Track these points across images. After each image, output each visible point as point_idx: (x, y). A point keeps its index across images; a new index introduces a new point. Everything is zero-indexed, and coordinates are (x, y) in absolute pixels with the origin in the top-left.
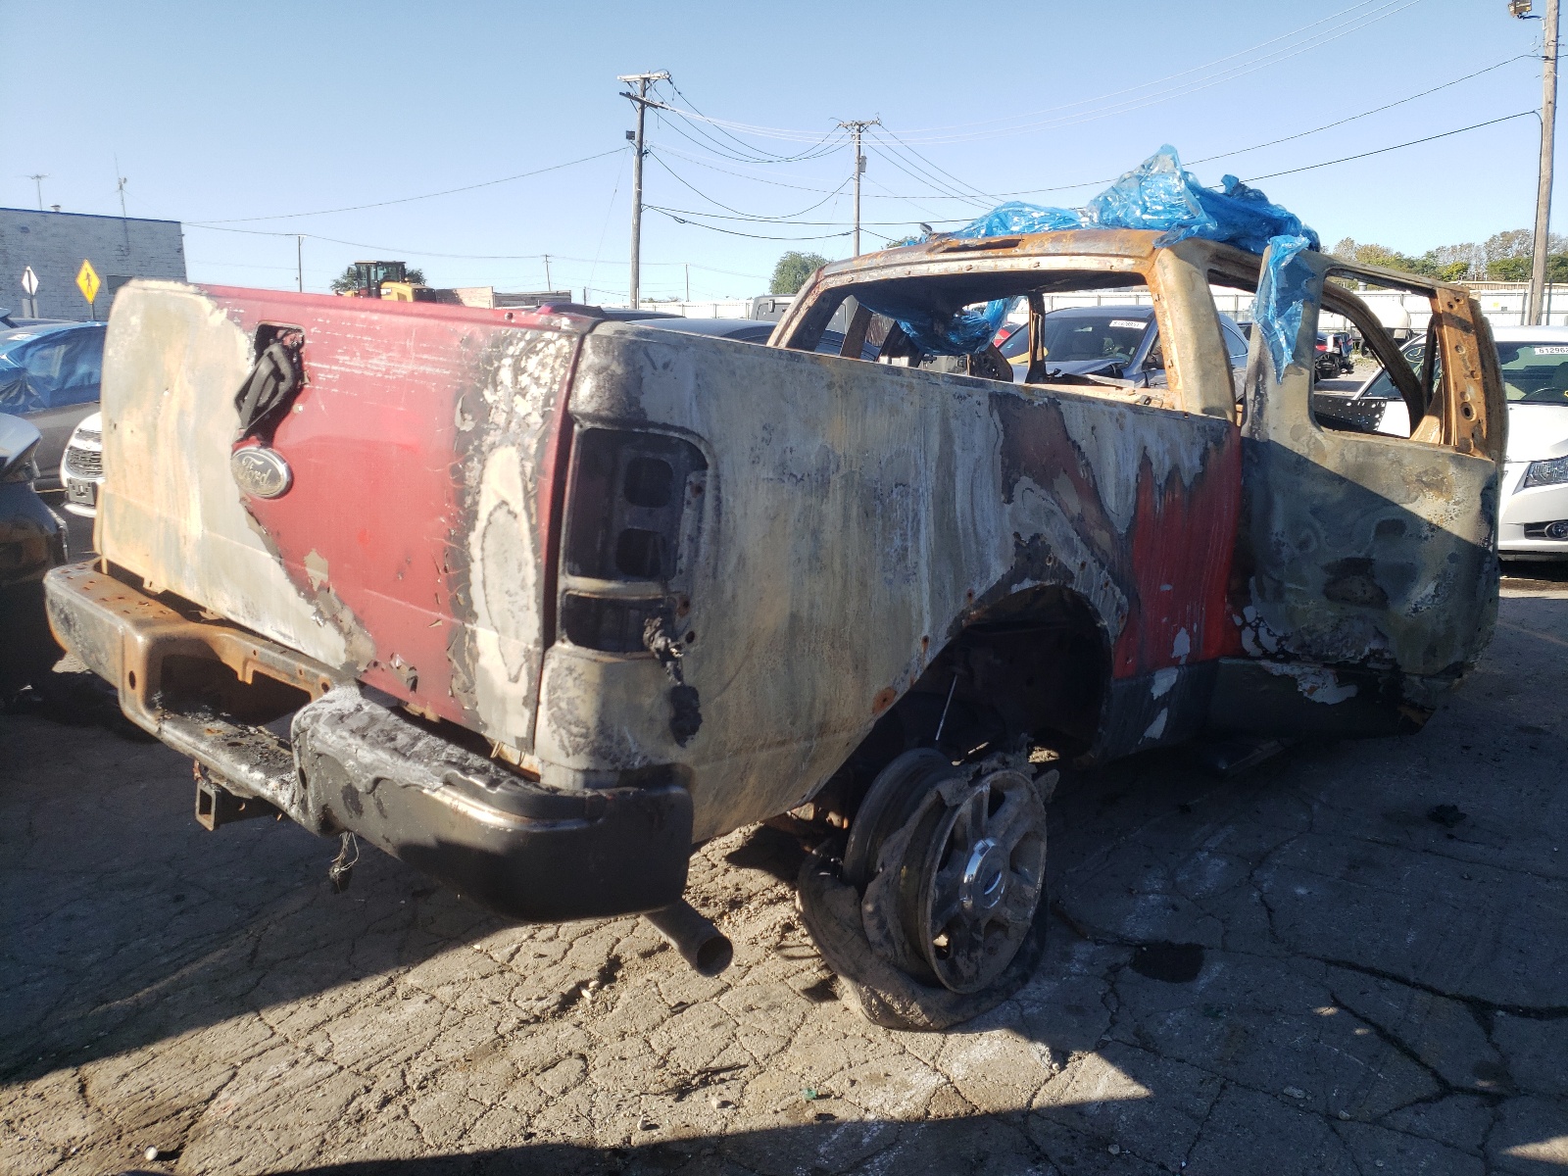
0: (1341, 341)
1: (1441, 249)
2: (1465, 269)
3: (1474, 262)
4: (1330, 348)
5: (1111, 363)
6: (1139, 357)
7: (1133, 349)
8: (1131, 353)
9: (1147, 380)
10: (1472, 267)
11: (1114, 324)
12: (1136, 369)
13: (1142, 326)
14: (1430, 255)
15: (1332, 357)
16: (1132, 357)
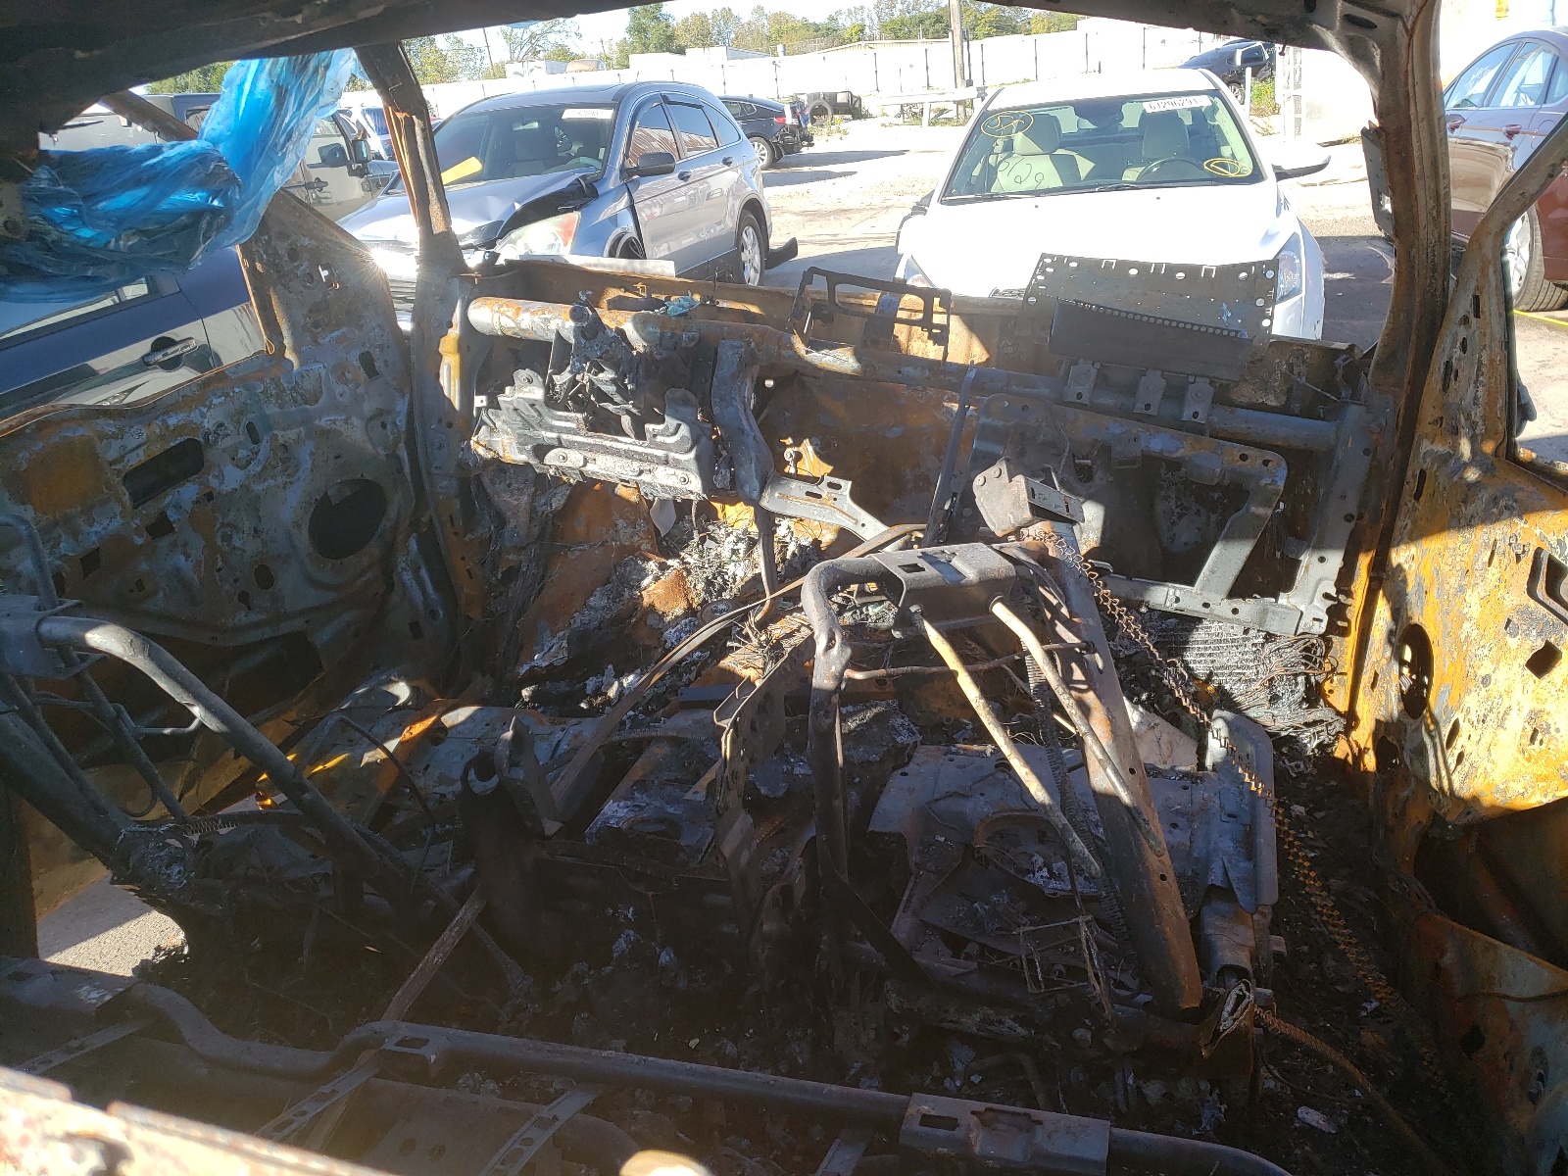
0: (798, 111)
1: (839, 13)
2: (862, 31)
3: (867, 23)
4: (789, 120)
5: (577, 175)
6: (614, 163)
7: (602, 150)
8: (601, 157)
9: (630, 195)
10: (867, 28)
11: (569, 114)
12: (613, 181)
13: (606, 115)
14: (832, 19)
15: (792, 130)
16: (604, 162)
